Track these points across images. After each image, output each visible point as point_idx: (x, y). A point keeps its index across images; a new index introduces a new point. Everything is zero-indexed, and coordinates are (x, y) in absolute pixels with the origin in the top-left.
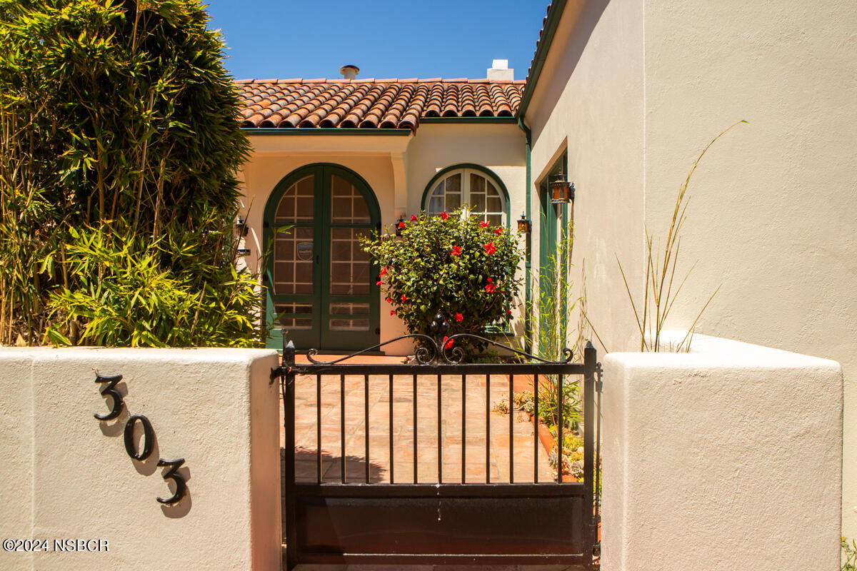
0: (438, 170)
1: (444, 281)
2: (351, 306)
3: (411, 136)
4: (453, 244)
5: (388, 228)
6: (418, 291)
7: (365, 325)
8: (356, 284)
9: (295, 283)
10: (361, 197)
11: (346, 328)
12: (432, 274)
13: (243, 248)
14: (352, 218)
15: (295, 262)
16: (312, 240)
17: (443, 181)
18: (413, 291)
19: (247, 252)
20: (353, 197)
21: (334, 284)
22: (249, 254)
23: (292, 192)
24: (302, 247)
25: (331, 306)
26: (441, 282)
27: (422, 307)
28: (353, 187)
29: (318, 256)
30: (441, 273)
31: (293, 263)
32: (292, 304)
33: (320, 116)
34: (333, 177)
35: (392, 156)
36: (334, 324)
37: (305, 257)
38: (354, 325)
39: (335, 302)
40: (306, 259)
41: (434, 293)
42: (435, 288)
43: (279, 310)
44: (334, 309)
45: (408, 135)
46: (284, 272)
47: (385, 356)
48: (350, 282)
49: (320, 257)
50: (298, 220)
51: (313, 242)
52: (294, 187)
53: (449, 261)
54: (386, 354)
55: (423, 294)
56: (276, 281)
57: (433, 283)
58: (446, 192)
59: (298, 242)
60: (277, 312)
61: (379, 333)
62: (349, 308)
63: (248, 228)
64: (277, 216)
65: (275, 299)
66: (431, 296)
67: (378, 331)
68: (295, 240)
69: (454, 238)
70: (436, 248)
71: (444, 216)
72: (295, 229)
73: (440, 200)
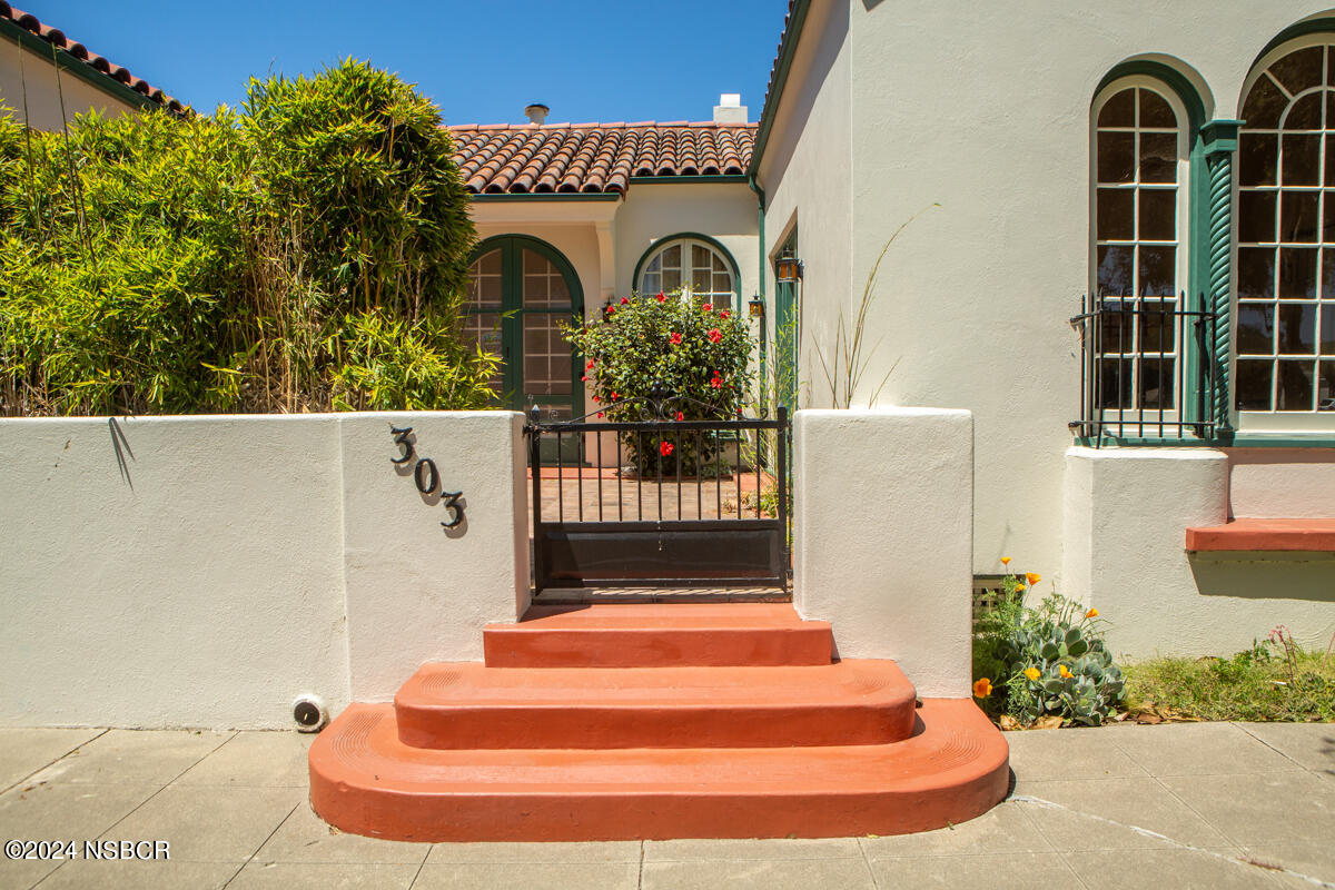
0: (653, 241)
1: (662, 374)
2: (549, 409)
3: (619, 202)
4: (672, 330)
5: (593, 315)
6: (630, 386)
8: (555, 382)
10: (559, 275)
12: (647, 367)
14: (549, 301)
16: (500, 329)
17: (659, 255)
18: (625, 387)
20: (549, 275)
21: (528, 381)
23: (475, 270)
26: (658, 376)
27: (637, 405)
28: (549, 263)
29: (508, 349)
30: (658, 365)
33: (508, 179)
34: (525, 251)
35: (597, 225)
41: (651, 389)
42: (651, 383)
45: (615, 201)
48: (547, 379)
49: (511, 349)
50: (482, 305)
51: (502, 332)
52: (478, 265)
53: (667, 351)
55: (638, 390)
57: (649, 377)
58: (662, 269)
59: (482, 332)
62: (546, 412)
66: (647, 393)
68: (479, 329)
69: (673, 323)
70: (652, 336)
71: (660, 298)
72: (479, 316)
73: (656, 278)
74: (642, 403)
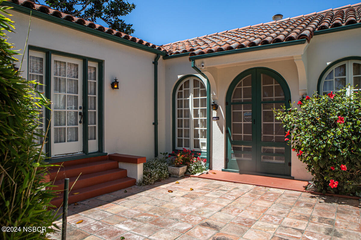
0: (328, 64)
1: (331, 141)
2: (274, 148)
3: (306, 44)
4: (339, 115)
5: (294, 105)
6: (312, 147)
7: (283, 160)
8: (277, 136)
9: (243, 134)
10: (279, 85)
11: (271, 161)
12: (322, 136)
13: (216, 116)
14: (274, 97)
15: (243, 123)
16: (251, 111)
17: (333, 70)
18: (308, 147)
19: (217, 118)
20: (274, 85)
21: (264, 135)
22: (219, 119)
23: (240, 85)
24: (246, 114)
25: (262, 148)
26: (329, 142)
27: (315, 158)
28: (274, 79)
29: (254, 120)
30: (329, 136)
31: (242, 124)
32: (241, 146)
34: (262, 75)
35: (295, 58)
36: (264, 158)
37: (248, 120)
38: (276, 159)
39: (264, 146)
40: (248, 122)
41: (324, 149)
42: (324, 146)
43: (234, 149)
44: (264, 149)
45: (304, 43)
46: (237, 129)
47: (294, 179)
48: (273, 134)
49: (256, 120)
50: (244, 100)
51: (252, 112)
52: (241, 82)
53: (336, 126)
54: (295, 178)
55: (316, 150)
56: (233, 133)
57: (323, 142)
58: (334, 78)
59: (244, 112)
60: (233, 150)
61: (291, 166)
62: (273, 149)
63: (218, 106)
64: (233, 98)
65: (232, 143)
66: (322, 151)
67: (290, 164)
68: (243, 111)
69: (339, 110)
70: (324, 117)
71: (330, 95)
72: (243, 105)
73: (331, 83)
74: (318, 156)
